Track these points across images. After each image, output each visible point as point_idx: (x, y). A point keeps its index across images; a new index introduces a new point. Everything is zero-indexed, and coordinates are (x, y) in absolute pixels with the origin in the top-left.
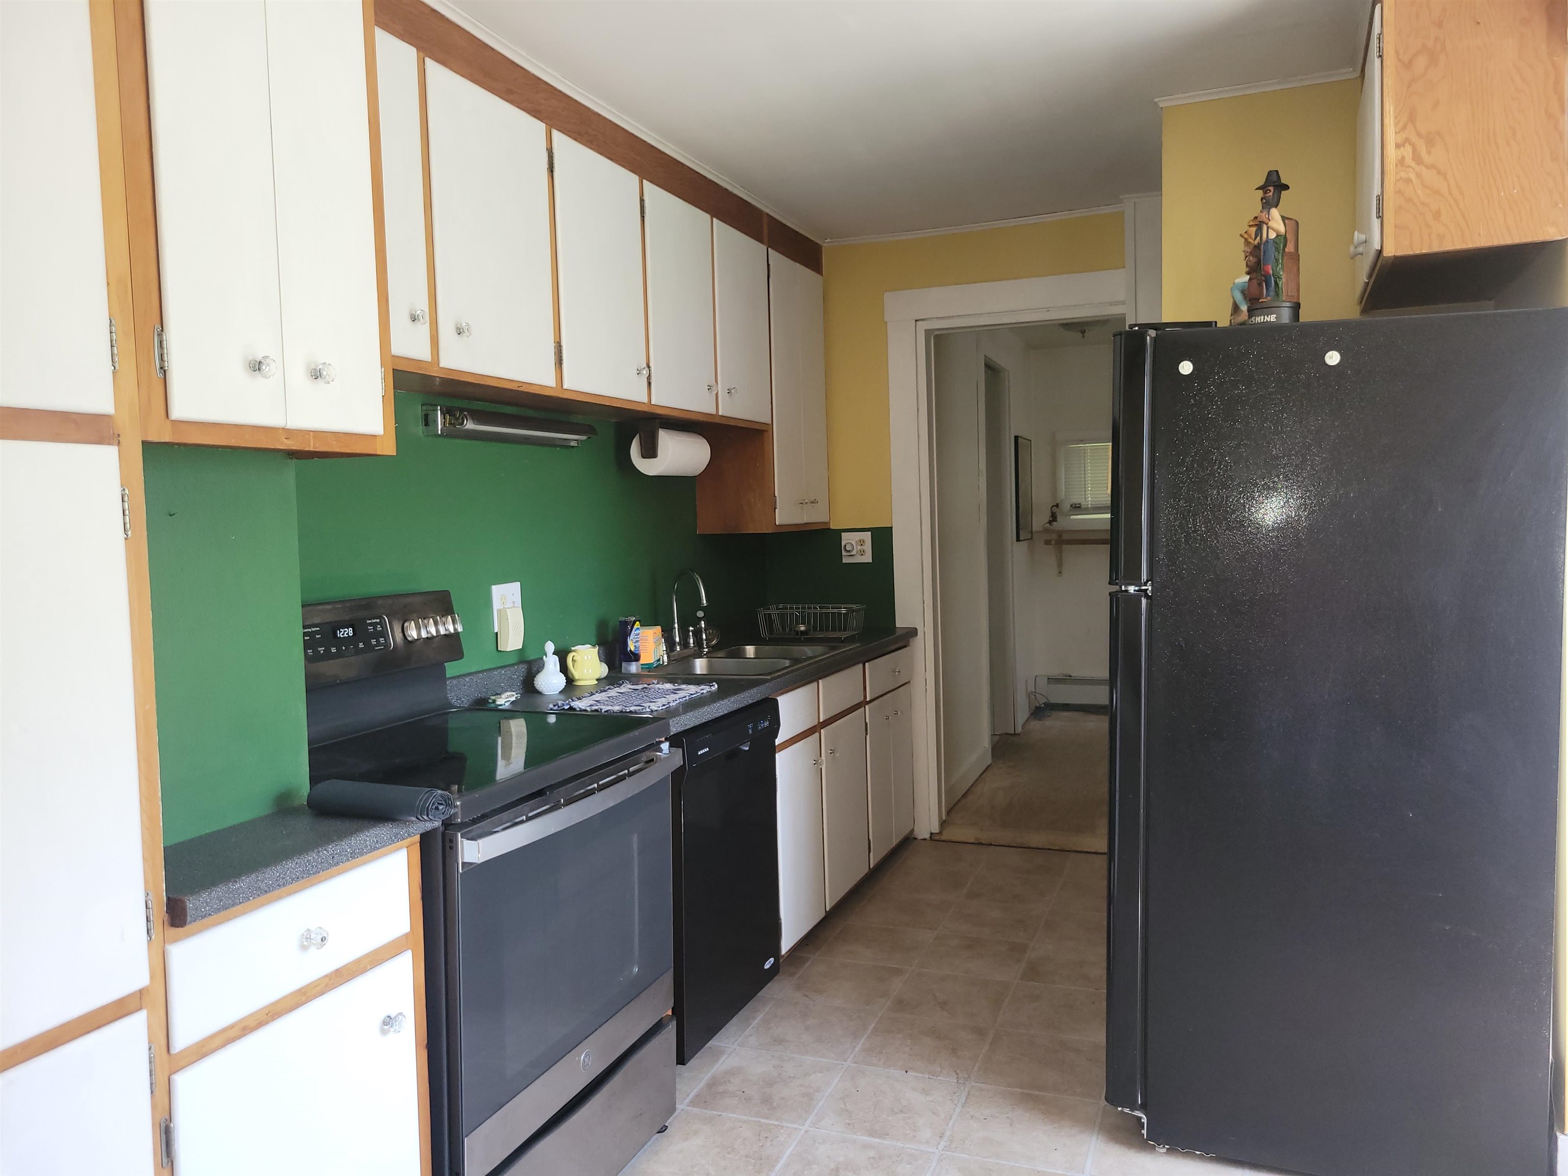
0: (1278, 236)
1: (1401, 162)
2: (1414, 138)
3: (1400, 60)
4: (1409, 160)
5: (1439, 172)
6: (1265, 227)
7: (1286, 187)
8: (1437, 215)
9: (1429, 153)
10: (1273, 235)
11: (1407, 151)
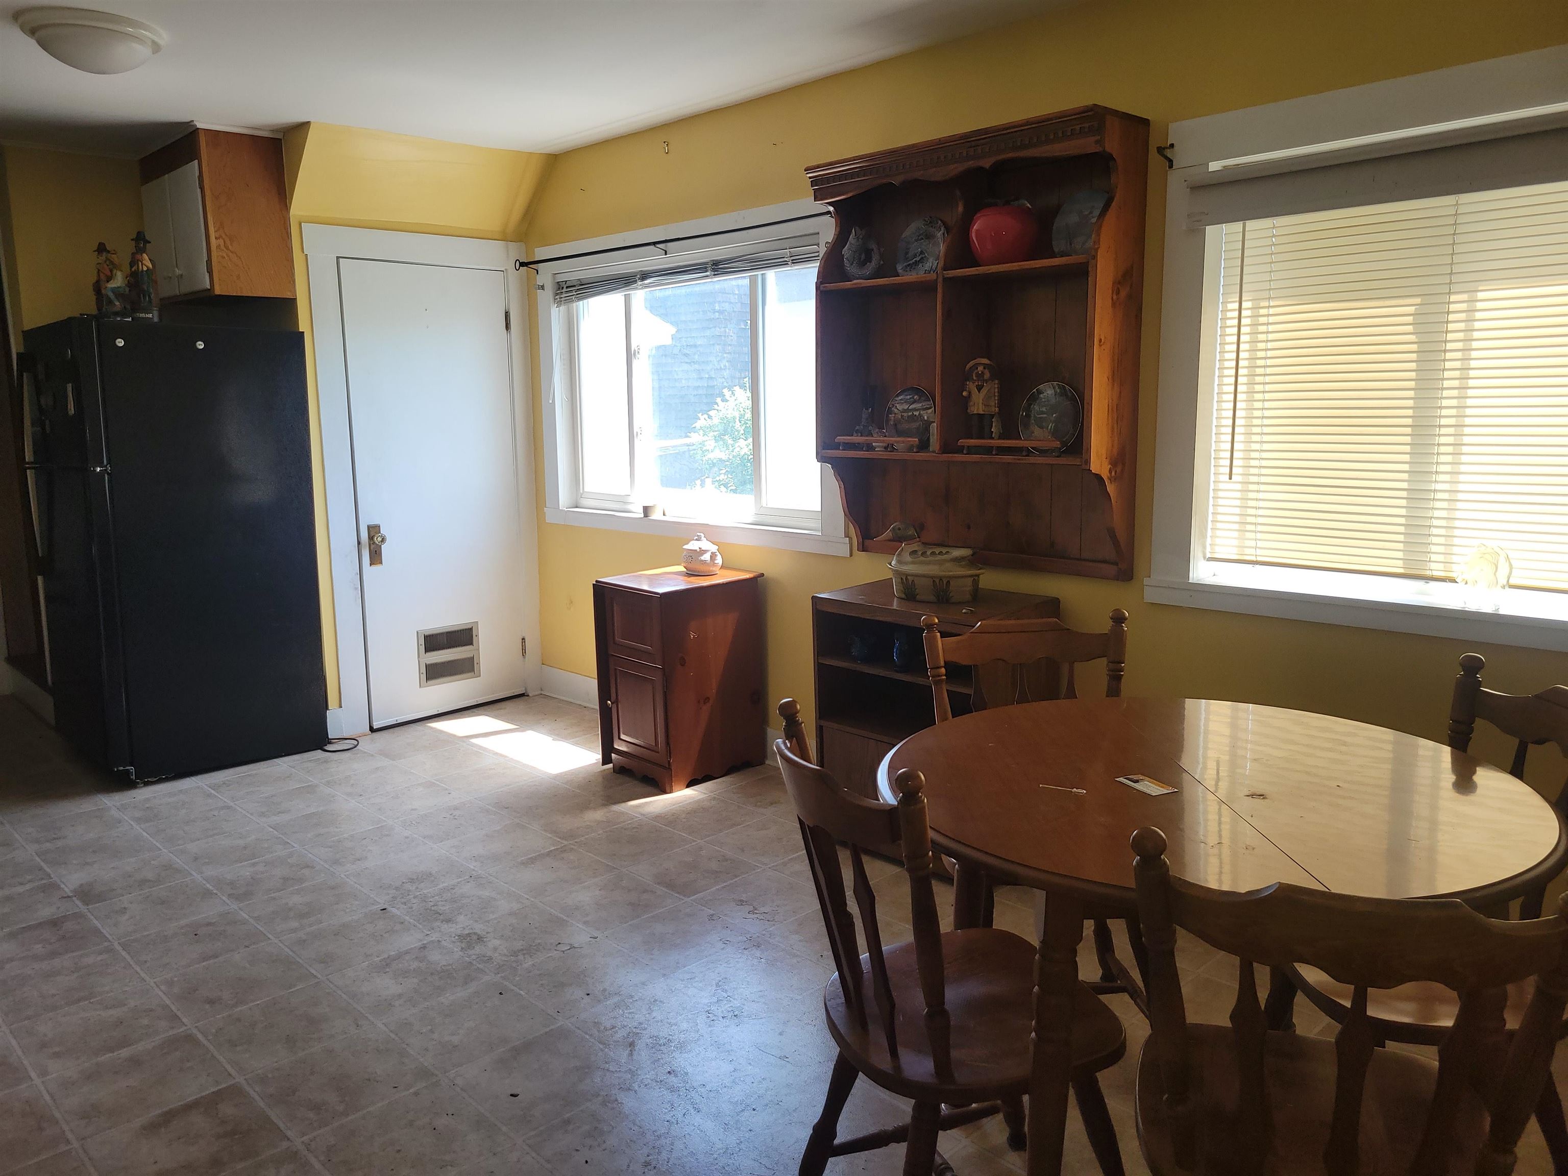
0: (148, 269)
1: (218, 247)
2: (224, 236)
3: (213, 194)
4: (222, 247)
5: (237, 256)
6: (140, 263)
7: (149, 242)
8: (238, 277)
9: (231, 245)
10: (145, 269)
11: (221, 242)
